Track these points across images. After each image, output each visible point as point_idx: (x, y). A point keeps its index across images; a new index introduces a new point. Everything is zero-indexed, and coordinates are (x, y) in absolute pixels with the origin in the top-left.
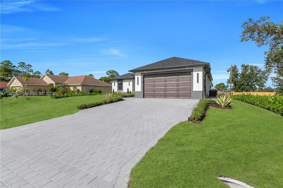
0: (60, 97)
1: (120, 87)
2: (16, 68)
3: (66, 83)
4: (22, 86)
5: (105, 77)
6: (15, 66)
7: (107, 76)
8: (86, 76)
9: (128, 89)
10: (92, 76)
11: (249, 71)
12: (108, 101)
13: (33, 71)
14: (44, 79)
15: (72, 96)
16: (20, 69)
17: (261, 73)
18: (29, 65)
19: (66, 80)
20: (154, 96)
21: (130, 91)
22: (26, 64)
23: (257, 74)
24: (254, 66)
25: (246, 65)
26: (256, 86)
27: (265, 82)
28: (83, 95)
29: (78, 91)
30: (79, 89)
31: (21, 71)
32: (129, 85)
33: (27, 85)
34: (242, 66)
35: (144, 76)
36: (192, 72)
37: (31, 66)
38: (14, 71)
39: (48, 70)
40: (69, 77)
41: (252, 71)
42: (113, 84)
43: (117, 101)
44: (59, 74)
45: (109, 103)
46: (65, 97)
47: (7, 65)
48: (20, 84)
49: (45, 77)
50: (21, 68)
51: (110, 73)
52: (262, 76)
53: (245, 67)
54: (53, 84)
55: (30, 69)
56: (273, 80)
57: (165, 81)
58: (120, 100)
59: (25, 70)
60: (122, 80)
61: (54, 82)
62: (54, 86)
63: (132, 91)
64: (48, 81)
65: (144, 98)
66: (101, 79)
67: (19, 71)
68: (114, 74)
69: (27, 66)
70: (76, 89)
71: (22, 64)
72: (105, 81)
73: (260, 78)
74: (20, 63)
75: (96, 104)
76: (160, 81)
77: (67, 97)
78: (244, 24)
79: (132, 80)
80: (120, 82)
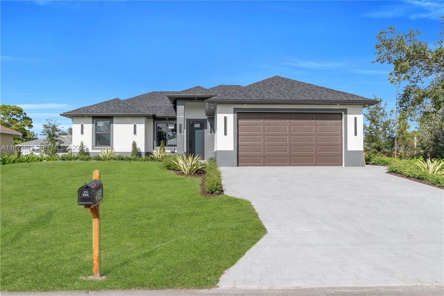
1: (102, 139)
9: (134, 145)
20: (264, 161)
32: (135, 133)
35: (241, 115)
60: (110, 118)
65: (238, 166)
79: (143, 120)
80: (101, 124)
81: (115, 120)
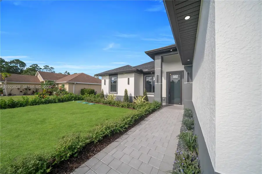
1: (114, 87)
6: (41, 69)
9: (126, 92)
14: (38, 77)
18: (52, 68)
21: (131, 94)
22: (50, 67)
32: (128, 84)
39: (66, 72)
42: (103, 81)
47: (35, 67)
50: (46, 70)
60: (117, 74)
61: (43, 80)
63: (133, 95)
67: (44, 72)
69: (50, 69)
71: (46, 67)
74: (45, 66)
79: (133, 75)
80: (113, 79)
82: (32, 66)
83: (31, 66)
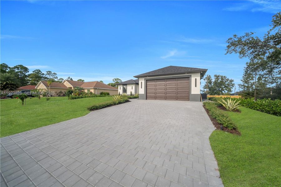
0: (75, 98)
1: (125, 91)
2: (44, 75)
3: (81, 87)
4: (46, 89)
5: (112, 83)
6: (43, 74)
7: (113, 82)
8: (98, 82)
9: (131, 92)
10: (102, 82)
11: (220, 79)
12: (117, 102)
13: (57, 78)
14: (65, 84)
15: (86, 97)
16: (48, 76)
17: (229, 81)
18: (54, 73)
19: (82, 85)
20: (155, 98)
22: (52, 73)
23: (226, 82)
24: (224, 76)
25: (218, 75)
26: (225, 91)
27: (232, 88)
28: (94, 97)
29: (91, 93)
30: (92, 91)
31: (48, 77)
33: (51, 88)
34: (215, 76)
35: (147, 81)
36: (190, 78)
37: (56, 74)
38: (43, 78)
39: (69, 77)
40: (84, 82)
41: (222, 79)
42: (119, 88)
43: (124, 102)
44: (78, 80)
45: (117, 104)
46: (80, 98)
47: (38, 73)
48: (45, 87)
49: (66, 82)
51: (115, 80)
52: (230, 84)
53: (217, 77)
54: (71, 88)
55: (55, 76)
56: (240, 86)
57: (166, 85)
58: (127, 101)
59: (51, 77)
61: (72, 86)
62: (72, 89)
63: (134, 94)
64: (68, 85)
65: (146, 99)
66: (109, 85)
67: (46, 77)
68: (118, 81)
70: (89, 91)
71: (49, 73)
72: (112, 86)
73: (228, 85)
75: (106, 105)
76: (161, 85)
77: (82, 98)
78: (229, 40)
79: (134, 85)
80: (124, 87)
81: (127, 85)
82: (35, 72)
83: (33, 72)
